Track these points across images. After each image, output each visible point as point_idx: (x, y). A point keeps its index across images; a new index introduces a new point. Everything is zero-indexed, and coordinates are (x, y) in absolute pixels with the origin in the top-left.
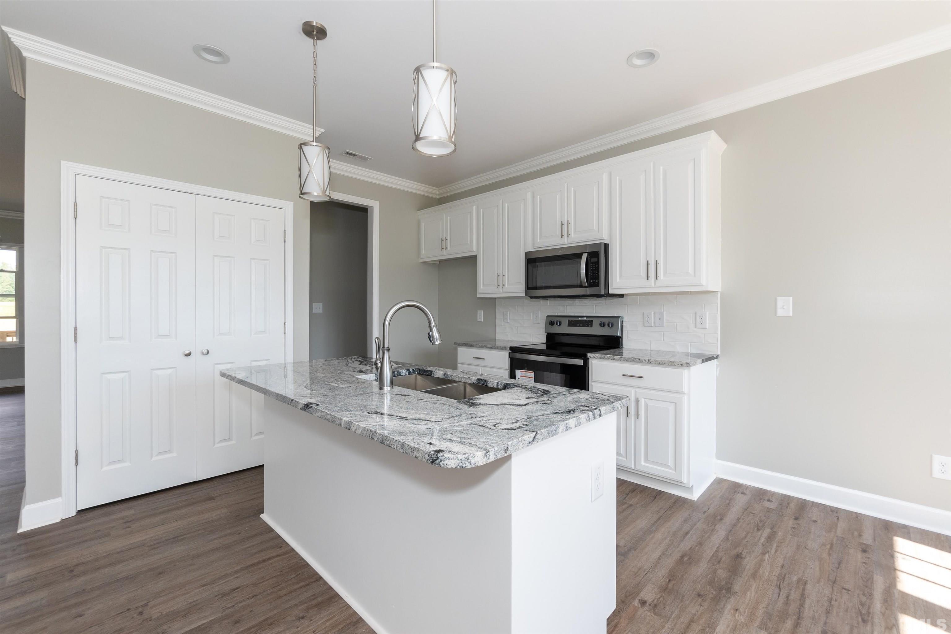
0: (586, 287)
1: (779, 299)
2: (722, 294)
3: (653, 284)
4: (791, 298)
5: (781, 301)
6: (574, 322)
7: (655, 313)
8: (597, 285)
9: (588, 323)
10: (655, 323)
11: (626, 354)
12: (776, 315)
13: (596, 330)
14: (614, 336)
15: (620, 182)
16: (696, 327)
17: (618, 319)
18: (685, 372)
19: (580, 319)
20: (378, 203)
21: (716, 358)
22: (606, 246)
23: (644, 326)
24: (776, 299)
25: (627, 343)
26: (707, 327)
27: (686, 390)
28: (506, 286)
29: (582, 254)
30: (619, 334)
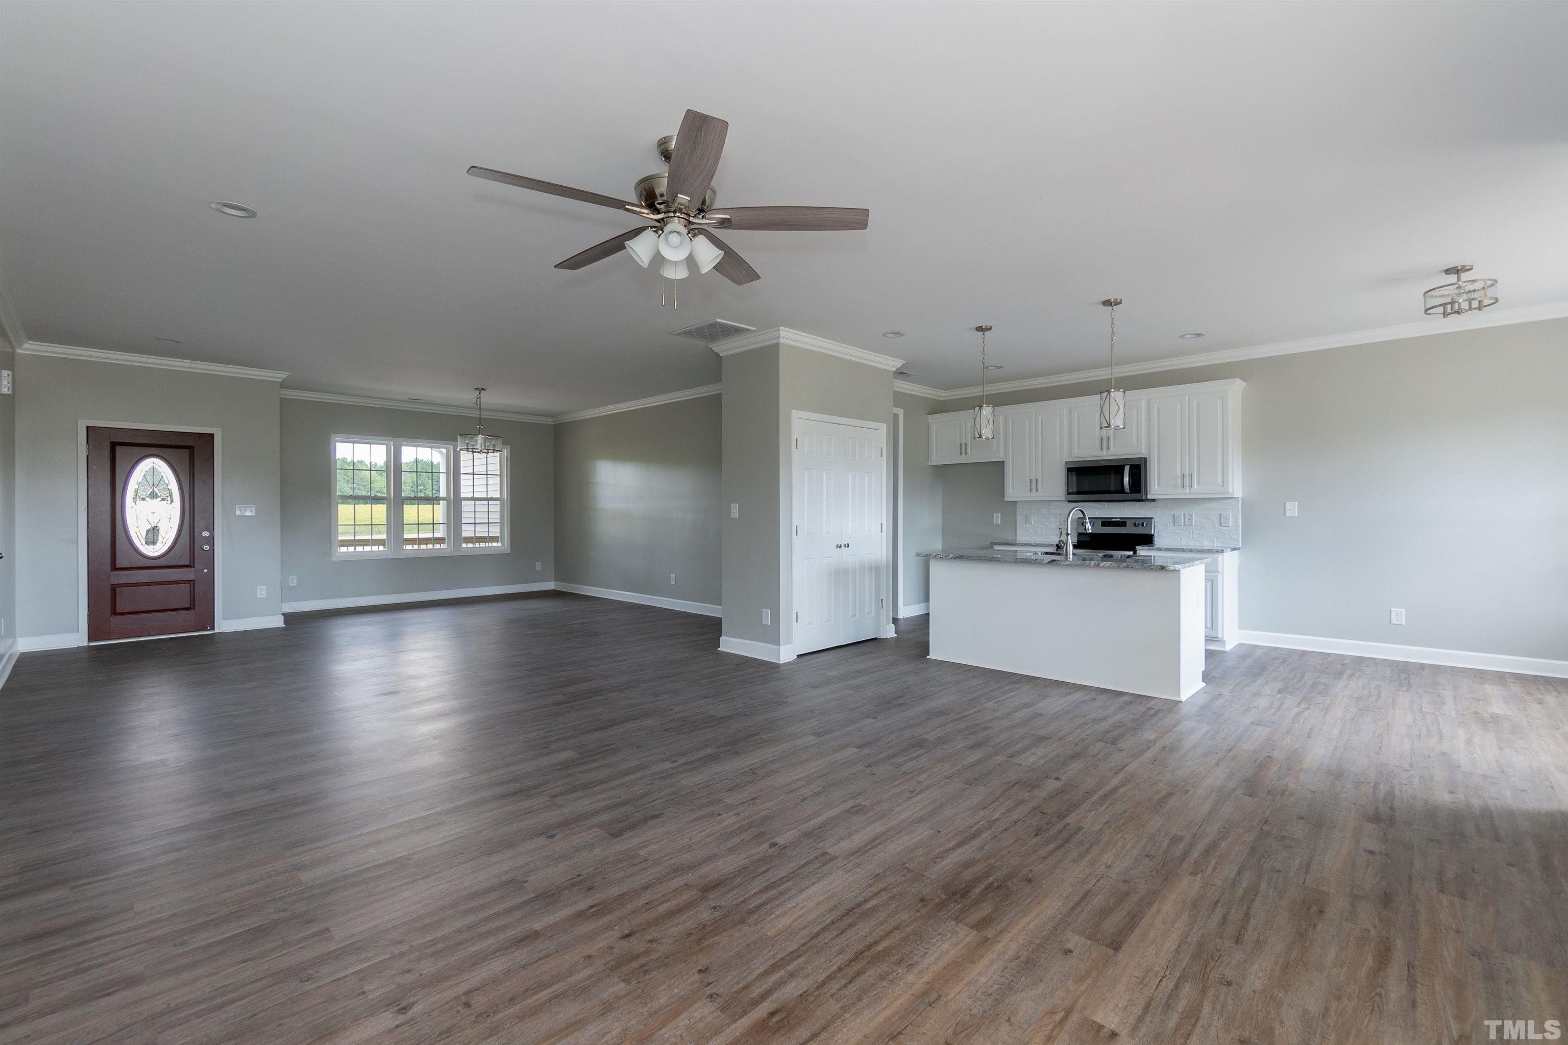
0: (1129, 493)
1: (1287, 503)
2: (1242, 499)
3: (1188, 492)
4: (1296, 503)
5: (1289, 505)
6: (1107, 523)
7: (1184, 515)
8: (1139, 491)
9: (1122, 523)
10: (1184, 522)
11: (1156, 546)
12: (1285, 516)
13: (1129, 530)
14: (1147, 534)
15: (1158, 410)
16: (1221, 525)
17: (1151, 520)
18: (1220, 556)
19: (1113, 520)
20: (902, 410)
21: (1239, 549)
22: (1145, 459)
23: (1174, 525)
24: (1285, 504)
25: (1157, 541)
26: (1230, 526)
27: (1220, 570)
28: (1040, 490)
29: (1124, 467)
30: (1152, 533)
